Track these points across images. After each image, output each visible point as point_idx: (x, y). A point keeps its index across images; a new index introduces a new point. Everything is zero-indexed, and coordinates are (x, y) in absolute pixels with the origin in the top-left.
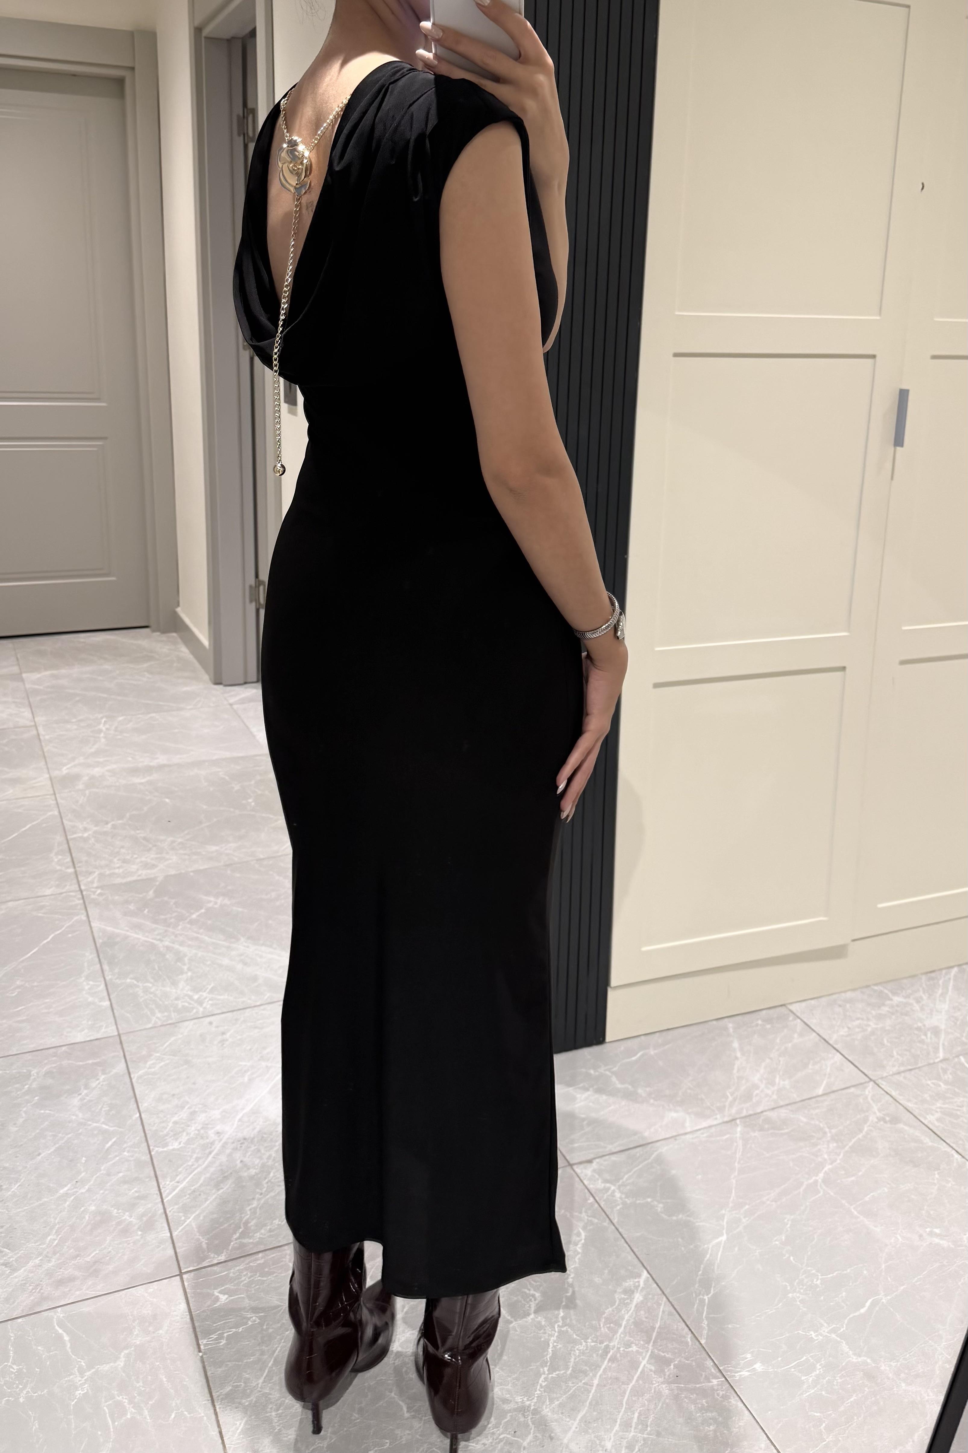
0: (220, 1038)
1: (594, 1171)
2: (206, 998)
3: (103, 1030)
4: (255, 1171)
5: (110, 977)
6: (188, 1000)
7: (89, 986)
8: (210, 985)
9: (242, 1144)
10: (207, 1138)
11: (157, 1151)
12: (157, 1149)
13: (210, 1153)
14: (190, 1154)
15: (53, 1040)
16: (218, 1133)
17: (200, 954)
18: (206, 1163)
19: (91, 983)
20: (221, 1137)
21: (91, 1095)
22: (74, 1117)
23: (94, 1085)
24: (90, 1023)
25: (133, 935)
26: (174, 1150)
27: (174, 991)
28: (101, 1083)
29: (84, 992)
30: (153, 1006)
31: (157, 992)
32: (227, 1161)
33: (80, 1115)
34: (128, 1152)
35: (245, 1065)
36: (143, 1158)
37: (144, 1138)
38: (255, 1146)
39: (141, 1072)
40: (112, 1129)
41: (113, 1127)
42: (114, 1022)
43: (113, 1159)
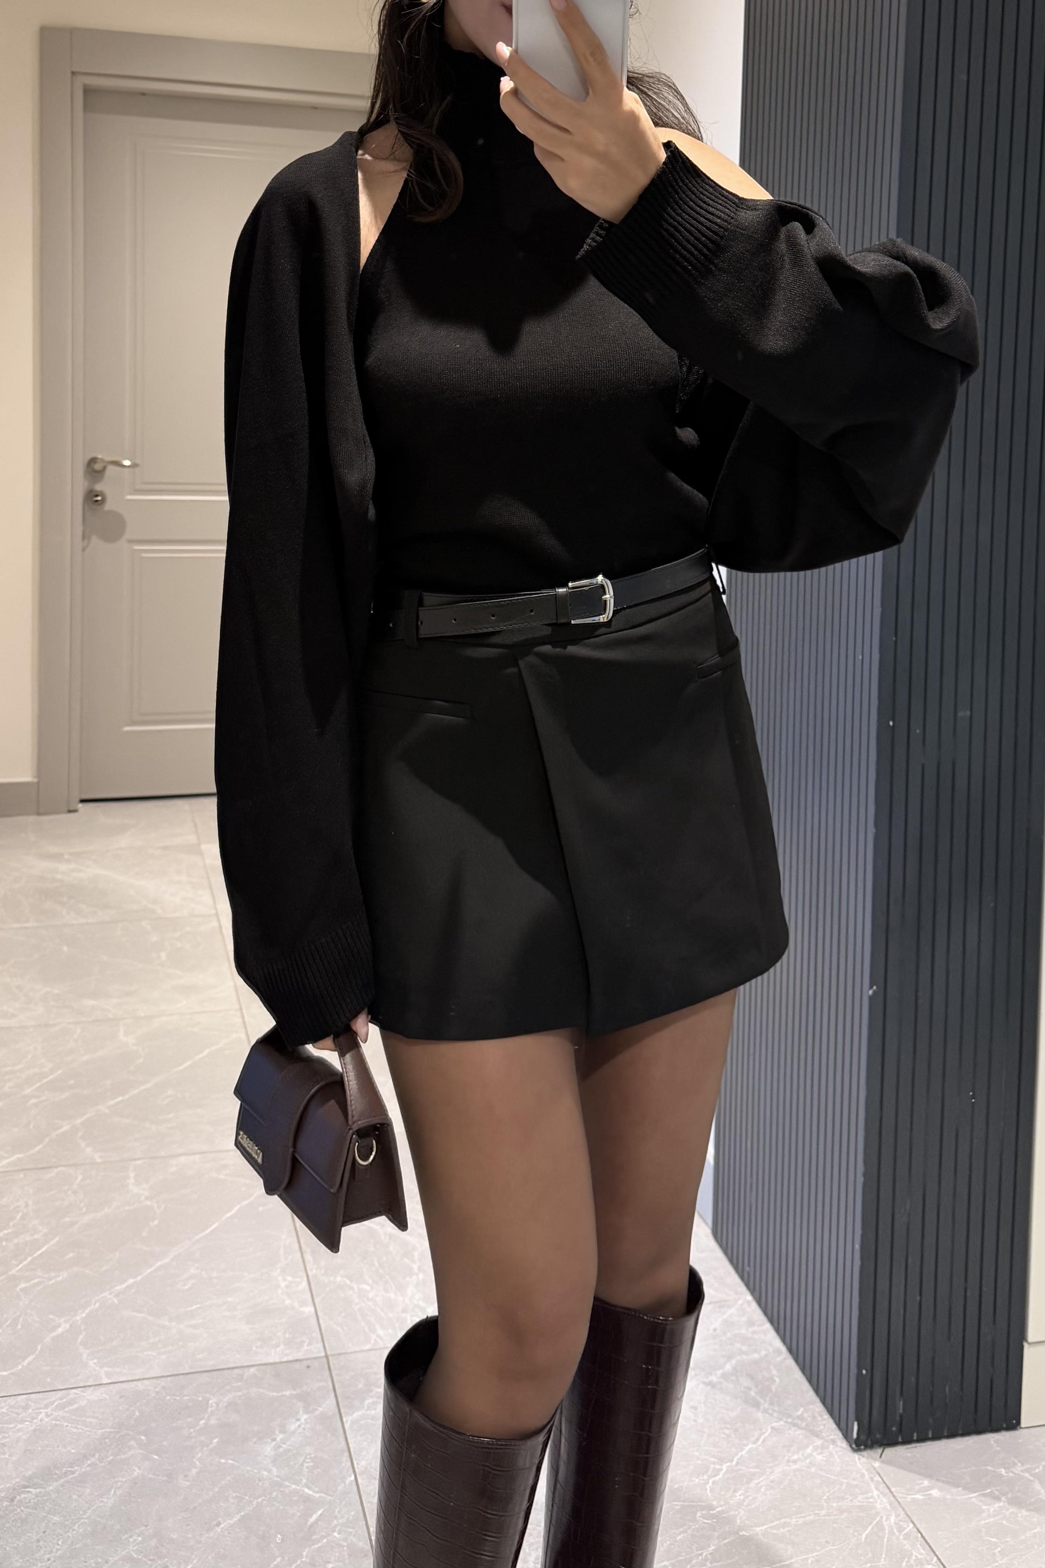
3: (306, 1347)
7: (287, 1283)
15: (238, 1356)
19: (289, 1278)
21: (288, 1443)
22: (265, 1473)
23: (293, 1427)
24: (287, 1336)
27: (401, 1298)
28: (303, 1426)
29: (280, 1291)
31: (378, 1299)
33: (275, 1471)
34: (339, 1533)
37: (361, 1514)
39: (357, 1414)
40: (317, 1495)
41: (318, 1492)
42: (320, 1337)
43: (318, 1541)
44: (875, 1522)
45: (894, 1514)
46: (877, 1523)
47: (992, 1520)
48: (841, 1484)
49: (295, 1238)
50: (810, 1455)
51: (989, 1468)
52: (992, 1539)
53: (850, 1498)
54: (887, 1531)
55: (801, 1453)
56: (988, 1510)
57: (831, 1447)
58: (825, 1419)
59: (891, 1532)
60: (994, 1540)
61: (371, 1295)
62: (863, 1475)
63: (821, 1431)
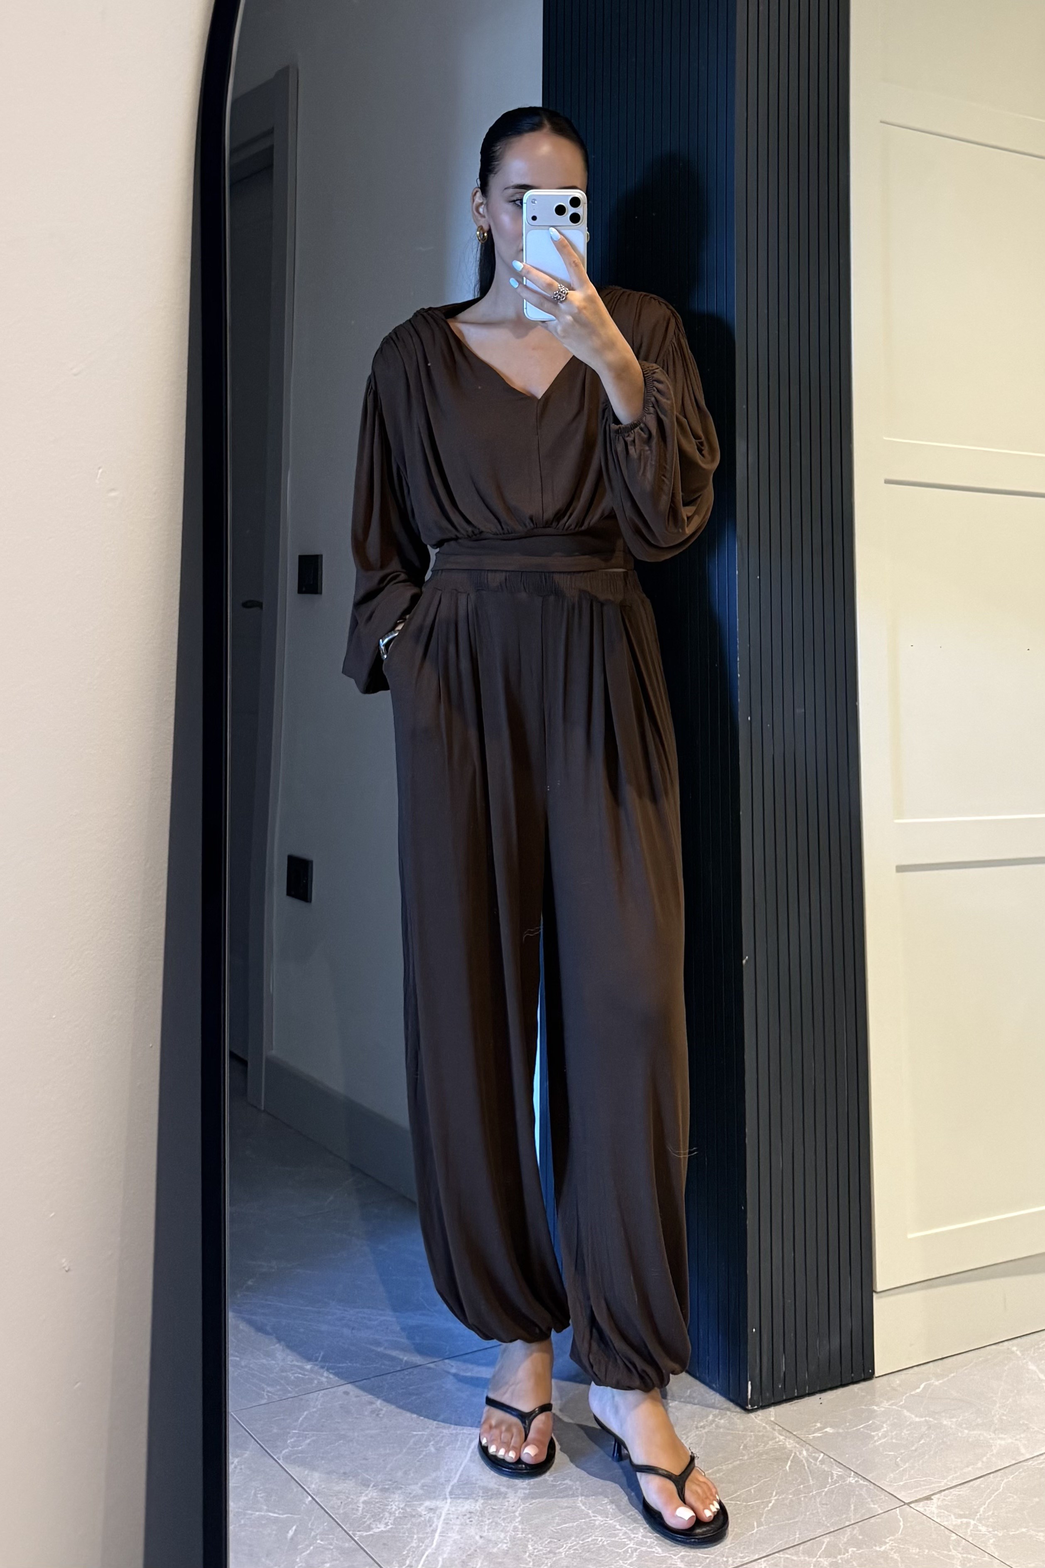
1: (939, 1507)
6: (299, 1370)
8: (320, 1353)
9: (469, 1518)
10: (421, 1516)
11: (361, 1536)
13: (434, 1531)
14: (407, 1534)
16: (431, 1509)
18: (435, 1543)
20: (437, 1513)
27: (274, 1362)
31: (251, 1366)
32: (462, 1538)
34: (322, 1541)
35: (422, 1435)
38: (489, 1519)
41: (284, 1514)
44: (791, 1457)
45: (804, 1449)
47: (884, 1440)
48: (750, 1436)
50: (713, 1421)
51: (863, 1407)
52: (890, 1453)
53: (763, 1444)
54: (804, 1461)
56: (877, 1434)
57: (728, 1413)
58: (713, 1395)
59: (807, 1461)
60: (892, 1453)
61: (243, 1364)
62: (764, 1427)
63: (714, 1403)
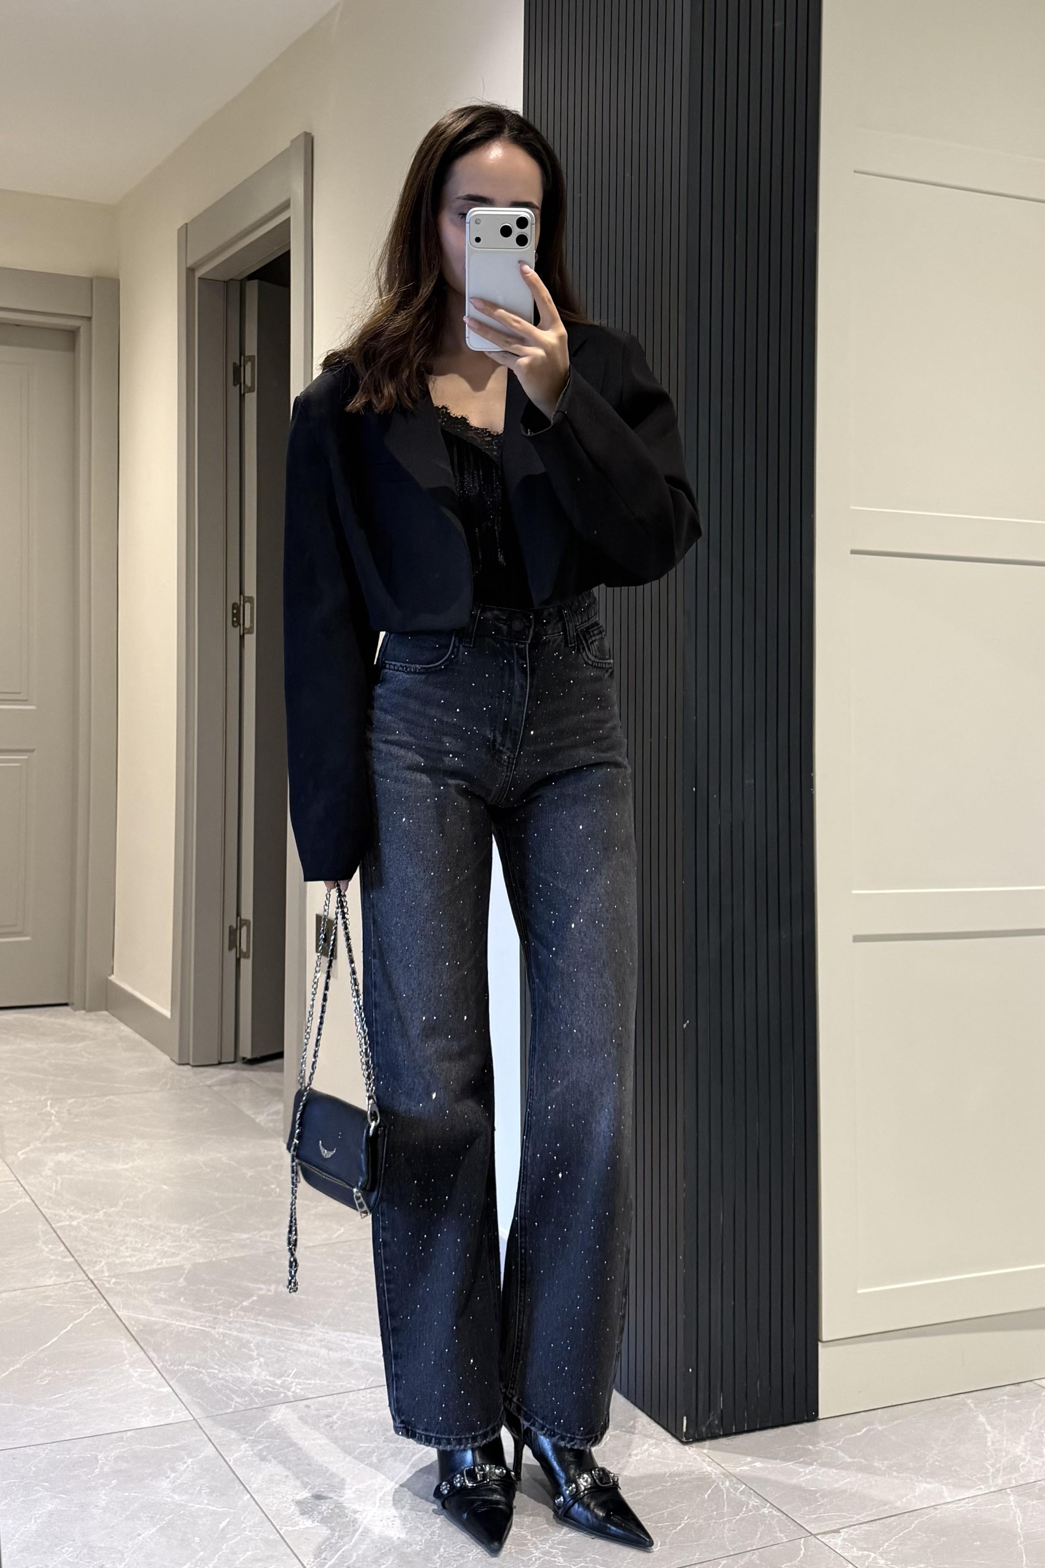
0: (326, 1420)
1: (845, 1540)
2: (292, 1383)
3: (173, 1415)
4: (419, 1547)
5: (161, 1364)
6: (270, 1385)
7: (138, 1373)
8: (292, 1370)
10: (347, 1517)
12: (285, 1528)
13: (356, 1531)
15: (112, 1425)
17: (268, 1340)
18: (354, 1541)
19: (139, 1370)
21: (182, 1478)
22: (169, 1499)
23: (181, 1468)
24: (153, 1408)
25: (176, 1323)
26: (307, 1528)
28: (191, 1467)
29: (134, 1380)
30: (228, 1391)
31: (228, 1378)
33: (176, 1497)
34: (250, 1532)
35: (368, 1447)
36: (271, 1537)
39: (236, 1455)
40: (221, 1510)
42: (184, 1408)
43: (233, 1538)
44: (713, 1487)
45: (727, 1480)
46: (716, 1486)
47: (809, 1477)
48: (680, 1466)
49: (135, 1342)
50: (647, 1450)
51: (798, 1446)
54: (725, 1491)
55: (639, 1449)
56: (804, 1471)
57: (664, 1443)
58: (655, 1427)
59: (728, 1490)
62: (695, 1458)
63: (652, 1434)
